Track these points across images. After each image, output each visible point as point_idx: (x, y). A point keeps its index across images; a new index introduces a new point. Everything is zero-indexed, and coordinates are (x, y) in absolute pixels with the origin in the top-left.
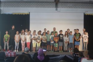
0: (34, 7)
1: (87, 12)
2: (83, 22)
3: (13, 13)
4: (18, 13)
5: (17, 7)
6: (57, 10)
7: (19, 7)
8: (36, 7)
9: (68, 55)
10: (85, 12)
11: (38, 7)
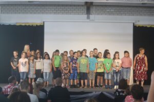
0: (51, 13)
1: (139, 21)
2: (131, 38)
3: (16, 23)
4: (25, 23)
5: (23, 13)
6: (88, 18)
7: (27, 13)
8: (55, 13)
9: (108, 93)
10: (136, 21)
11: (59, 13)
